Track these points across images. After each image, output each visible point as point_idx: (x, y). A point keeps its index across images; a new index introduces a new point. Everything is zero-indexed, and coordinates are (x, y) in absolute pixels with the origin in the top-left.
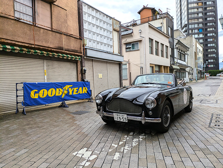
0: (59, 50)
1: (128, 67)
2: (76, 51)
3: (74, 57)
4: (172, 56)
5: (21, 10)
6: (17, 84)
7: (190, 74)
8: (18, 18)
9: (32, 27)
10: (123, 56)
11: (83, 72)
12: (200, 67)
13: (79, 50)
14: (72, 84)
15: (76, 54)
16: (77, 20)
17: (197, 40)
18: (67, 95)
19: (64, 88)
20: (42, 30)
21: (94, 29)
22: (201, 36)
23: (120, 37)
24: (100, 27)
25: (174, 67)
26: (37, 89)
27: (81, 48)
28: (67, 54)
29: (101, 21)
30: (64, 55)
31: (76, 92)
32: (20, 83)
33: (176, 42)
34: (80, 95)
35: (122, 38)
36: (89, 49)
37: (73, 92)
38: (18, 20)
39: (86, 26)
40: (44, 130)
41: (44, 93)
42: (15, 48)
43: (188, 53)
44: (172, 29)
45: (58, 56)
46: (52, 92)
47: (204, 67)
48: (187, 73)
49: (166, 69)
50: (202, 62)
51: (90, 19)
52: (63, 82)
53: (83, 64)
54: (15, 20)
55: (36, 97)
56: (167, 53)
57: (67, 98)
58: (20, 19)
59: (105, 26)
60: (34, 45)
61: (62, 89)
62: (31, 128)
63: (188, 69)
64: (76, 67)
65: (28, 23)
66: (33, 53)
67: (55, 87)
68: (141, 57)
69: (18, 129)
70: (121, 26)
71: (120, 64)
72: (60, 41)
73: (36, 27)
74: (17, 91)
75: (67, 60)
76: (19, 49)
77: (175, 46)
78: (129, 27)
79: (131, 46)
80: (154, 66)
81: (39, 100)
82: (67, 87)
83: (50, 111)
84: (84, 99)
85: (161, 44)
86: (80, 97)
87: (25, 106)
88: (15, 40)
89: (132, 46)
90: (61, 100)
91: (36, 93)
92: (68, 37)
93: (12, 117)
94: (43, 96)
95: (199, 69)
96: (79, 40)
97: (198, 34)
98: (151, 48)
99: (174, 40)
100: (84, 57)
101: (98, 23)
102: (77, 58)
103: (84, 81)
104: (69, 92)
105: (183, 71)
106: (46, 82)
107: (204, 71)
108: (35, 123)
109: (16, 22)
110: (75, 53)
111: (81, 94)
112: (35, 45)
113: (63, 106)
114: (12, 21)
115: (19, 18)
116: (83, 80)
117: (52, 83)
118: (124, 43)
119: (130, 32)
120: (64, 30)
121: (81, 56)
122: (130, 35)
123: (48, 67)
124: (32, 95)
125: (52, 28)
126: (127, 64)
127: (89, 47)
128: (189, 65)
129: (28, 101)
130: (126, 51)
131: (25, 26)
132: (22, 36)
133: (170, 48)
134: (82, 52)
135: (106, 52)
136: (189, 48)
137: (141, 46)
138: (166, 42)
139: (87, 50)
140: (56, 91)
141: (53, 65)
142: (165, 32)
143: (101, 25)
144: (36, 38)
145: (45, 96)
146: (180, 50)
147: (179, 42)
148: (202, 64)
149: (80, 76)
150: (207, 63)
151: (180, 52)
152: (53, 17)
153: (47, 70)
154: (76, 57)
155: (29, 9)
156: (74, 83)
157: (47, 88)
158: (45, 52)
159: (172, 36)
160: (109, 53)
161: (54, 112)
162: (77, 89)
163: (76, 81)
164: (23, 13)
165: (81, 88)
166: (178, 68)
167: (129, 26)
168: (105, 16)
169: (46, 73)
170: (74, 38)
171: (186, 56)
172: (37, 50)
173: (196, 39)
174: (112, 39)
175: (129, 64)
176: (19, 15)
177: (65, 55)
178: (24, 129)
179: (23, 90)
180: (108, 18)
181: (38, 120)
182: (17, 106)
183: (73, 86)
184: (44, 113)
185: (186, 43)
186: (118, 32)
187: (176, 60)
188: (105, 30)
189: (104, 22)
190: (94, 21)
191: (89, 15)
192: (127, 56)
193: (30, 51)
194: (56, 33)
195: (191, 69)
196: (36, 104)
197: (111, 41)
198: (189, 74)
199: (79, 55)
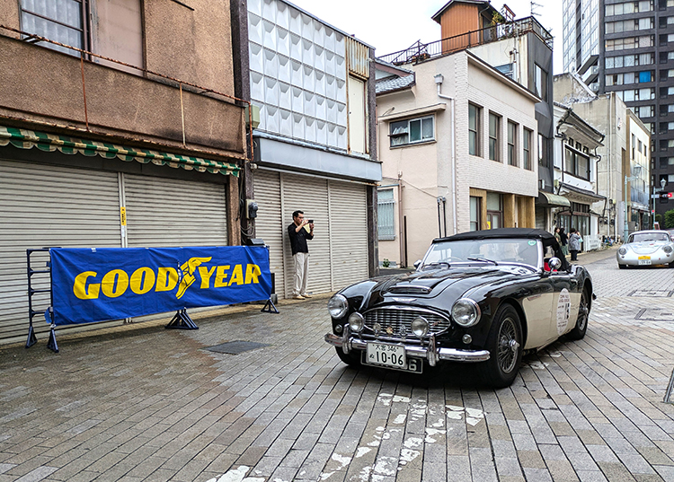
0: (170, 140)
1: (396, 200)
2: (225, 147)
3: (217, 165)
4: (547, 163)
5: (41, 9)
6: (29, 252)
7: (606, 223)
8: (31, 37)
9: (80, 64)
10: (381, 163)
11: (247, 216)
12: (640, 200)
13: (233, 140)
14: (209, 252)
15: (223, 157)
16: (228, 42)
17: (632, 109)
18: (195, 288)
19: (182, 267)
20: (111, 77)
21: (285, 73)
22: (646, 95)
23: (372, 99)
24: (305, 65)
25: (552, 198)
26: (96, 269)
27: (239, 137)
28: (193, 155)
29: (307, 44)
30: (184, 158)
31: (224, 280)
32: (41, 248)
33: (559, 114)
34: (237, 291)
35: (379, 102)
36: (268, 138)
37: (213, 279)
38: (32, 43)
39: (256, 62)
40: (112, 404)
41: (116, 283)
42: (24, 133)
43: (600, 151)
44: (547, 74)
45: (163, 160)
46: (143, 281)
47: (651, 201)
48: (594, 220)
49: (523, 206)
50: (647, 184)
51: (271, 41)
52: (182, 246)
53: (247, 188)
54: (23, 42)
55: (92, 295)
56: (528, 152)
57: (193, 298)
58: (39, 40)
59: (321, 63)
60: (84, 124)
61: (177, 268)
62: (70, 395)
63: (597, 207)
64: (224, 198)
65: (67, 51)
66: (82, 151)
67: (154, 263)
68: (440, 166)
69: (30, 399)
70: (375, 64)
71: (369, 188)
72: (173, 112)
73: (90, 67)
74: (32, 273)
75: (195, 177)
76: (36, 138)
77: (558, 128)
78: (403, 67)
79: (407, 130)
80: (483, 195)
81: (101, 305)
82: (193, 263)
83: (139, 340)
84: (248, 303)
85: (509, 121)
86: (235, 295)
87: (57, 325)
88: (24, 109)
89: (411, 129)
90: (172, 304)
91: (90, 280)
92: (198, 97)
93: (14, 359)
94: (114, 292)
95: (635, 205)
96: (233, 110)
97: (636, 88)
98: (476, 135)
99: (555, 107)
100: (249, 166)
101: (298, 52)
102: (226, 169)
103: (249, 243)
104: (198, 281)
105: (581, 213)
106: (125, 245)
107: (653, 212)
108: (85, 382)
109: (27, 49)
110: (222, 153)
111: (240, 287)
112: (89, 124)
113: (180, 324)
114: (14, 46)
115: (35, 36)
116: (246, 240)
117: (144, 250)
118: (384, 121)
119: (404, 81)
120: (184, 76)
121: (240, 163)
122: (406, 92)
123: (133, 199)
124: (77, 289)
125: (144, 70)
126: (396, 189)
127: (266, 132)
128: (601, 193)
129: (66, 308)
130: (392, 147)
131: (57, 62)
132: (45, 94)
133: (540, 137)
134: (245, 147)
135: (322, 150)
136: (603, 137)
137: (440, 129)
138: (525, 114)
139: (261, 140)
140: (156, 277)
141: (148, 191)
142: (525, 83)
143: (309, 58)
144: (93, 101)
145: (120, 291)
146: (571, 141)
147: (570, 117)
148: (647, 190)
149: (236, 226)
150: (663, 185)
151: (574, 148)
152: (147, 33)
153: (128, 208)
154: (225, 165)
155: (70, 7)
156: (216, 249)
157: (128, 267)
158: (121, 150)
159: (548, 97)
160: (333, 152)
161: (149, 343)
162: (225, 271)
163: (225, 244)
164: (50, 18)
165: (238, 268)
166: (566, 201)
167: (402, 63)
168: (323, 29)
169: (125, 217)
170: (216, 103)
171: (594, 161)
172: (95, 141)
173: (628, 104)
174: (344, 106)
175: (401, 188)
176: (37, 25)
177: (188, 159)
178: (48, 401)
179: (51, 272)
180: (333, 34)
181: (96, 369)
182: (31, 325)
183: (214, 260)
184: (118, 347)
185: (594, 119)
186: (365, 81)
187: (557, 176)
188: (319, 75)
189: (319, 50)
190: (284, 47)
191: (269, 25)
192: (394, 163)
193: (73, 146)
194: (158, 87)
195: (608, 206)
196: (90, 316)
197: (340, 110)
198: (602, 221)
199: (234, 158)
